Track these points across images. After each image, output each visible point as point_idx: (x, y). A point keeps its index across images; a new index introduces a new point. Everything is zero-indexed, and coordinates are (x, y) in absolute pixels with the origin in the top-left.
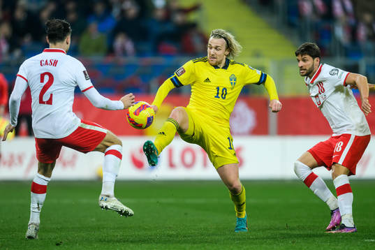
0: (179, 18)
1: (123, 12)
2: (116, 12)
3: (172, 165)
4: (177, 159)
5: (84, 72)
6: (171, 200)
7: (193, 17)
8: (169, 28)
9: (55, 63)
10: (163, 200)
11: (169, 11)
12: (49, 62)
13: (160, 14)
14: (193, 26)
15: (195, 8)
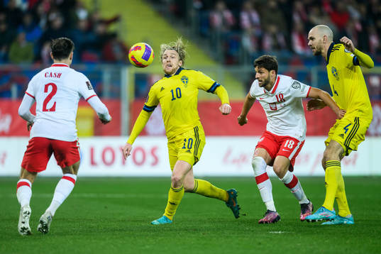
0: (100, 29)
1: (49, 23)
2: (43, 23)
3: (93, 163)
4: (98, 158)
5: (87, 83)
6: (92, 195)
7: (113, 28)
8: (91, 37)
9: (59, 75)
10: (85, 195)
11: (91, 22)
12: (53, 74)
13: (83, 25)
14: (114, 36)
15: (116, 20)
